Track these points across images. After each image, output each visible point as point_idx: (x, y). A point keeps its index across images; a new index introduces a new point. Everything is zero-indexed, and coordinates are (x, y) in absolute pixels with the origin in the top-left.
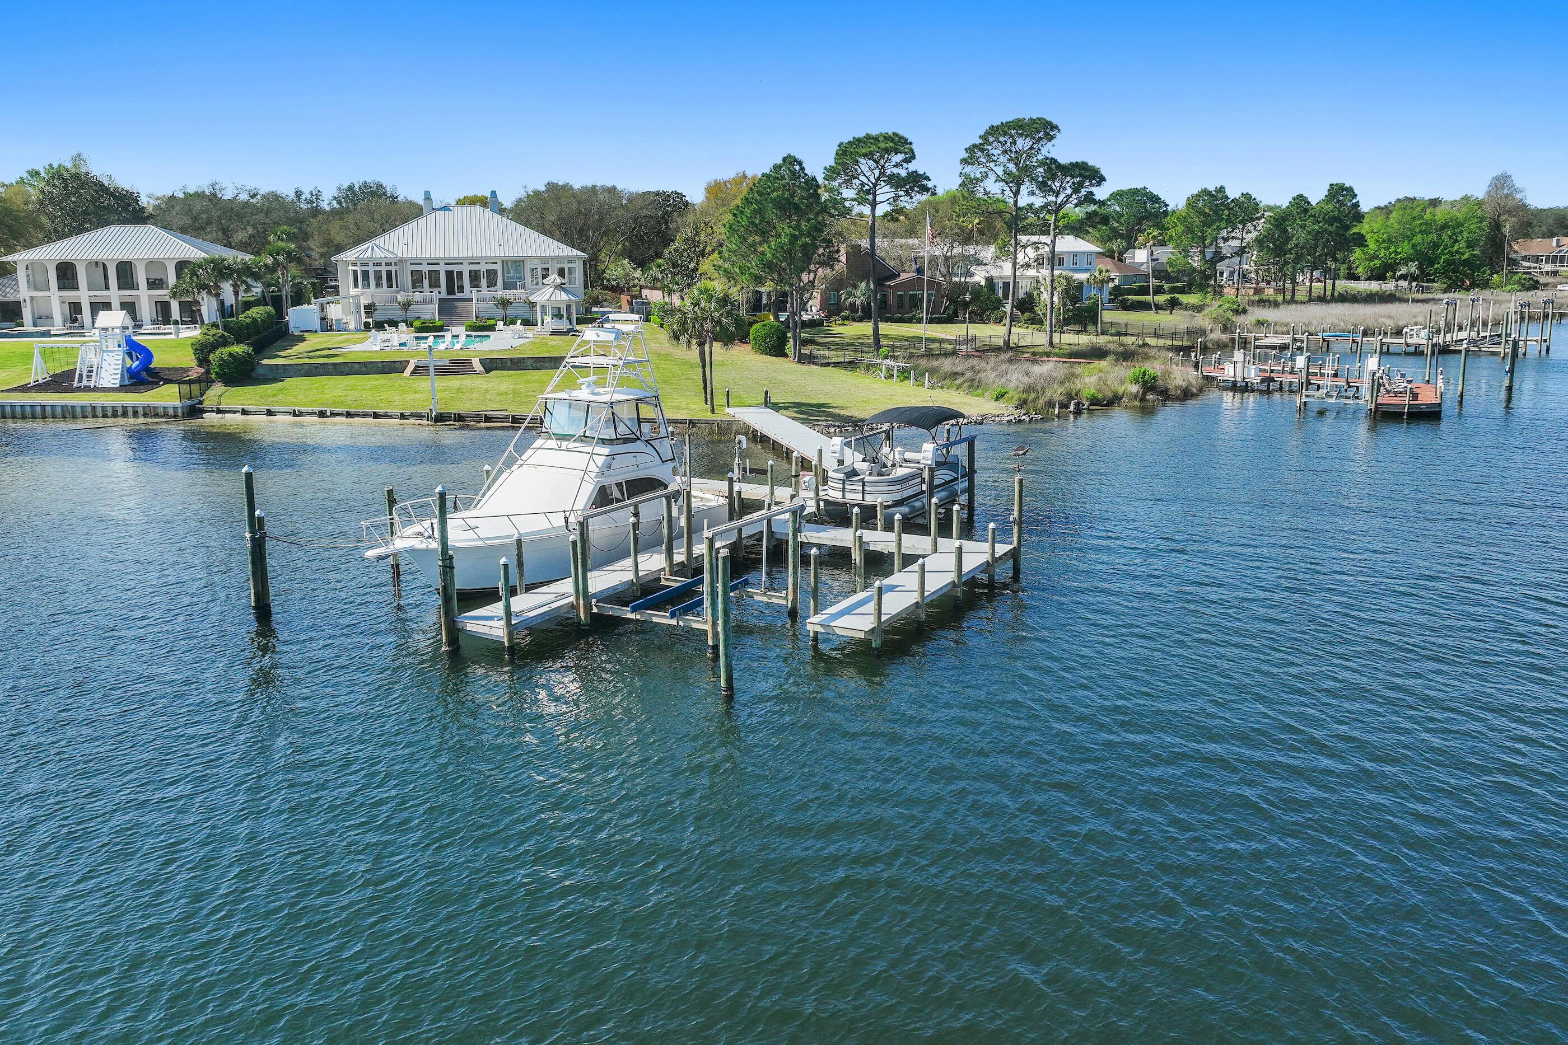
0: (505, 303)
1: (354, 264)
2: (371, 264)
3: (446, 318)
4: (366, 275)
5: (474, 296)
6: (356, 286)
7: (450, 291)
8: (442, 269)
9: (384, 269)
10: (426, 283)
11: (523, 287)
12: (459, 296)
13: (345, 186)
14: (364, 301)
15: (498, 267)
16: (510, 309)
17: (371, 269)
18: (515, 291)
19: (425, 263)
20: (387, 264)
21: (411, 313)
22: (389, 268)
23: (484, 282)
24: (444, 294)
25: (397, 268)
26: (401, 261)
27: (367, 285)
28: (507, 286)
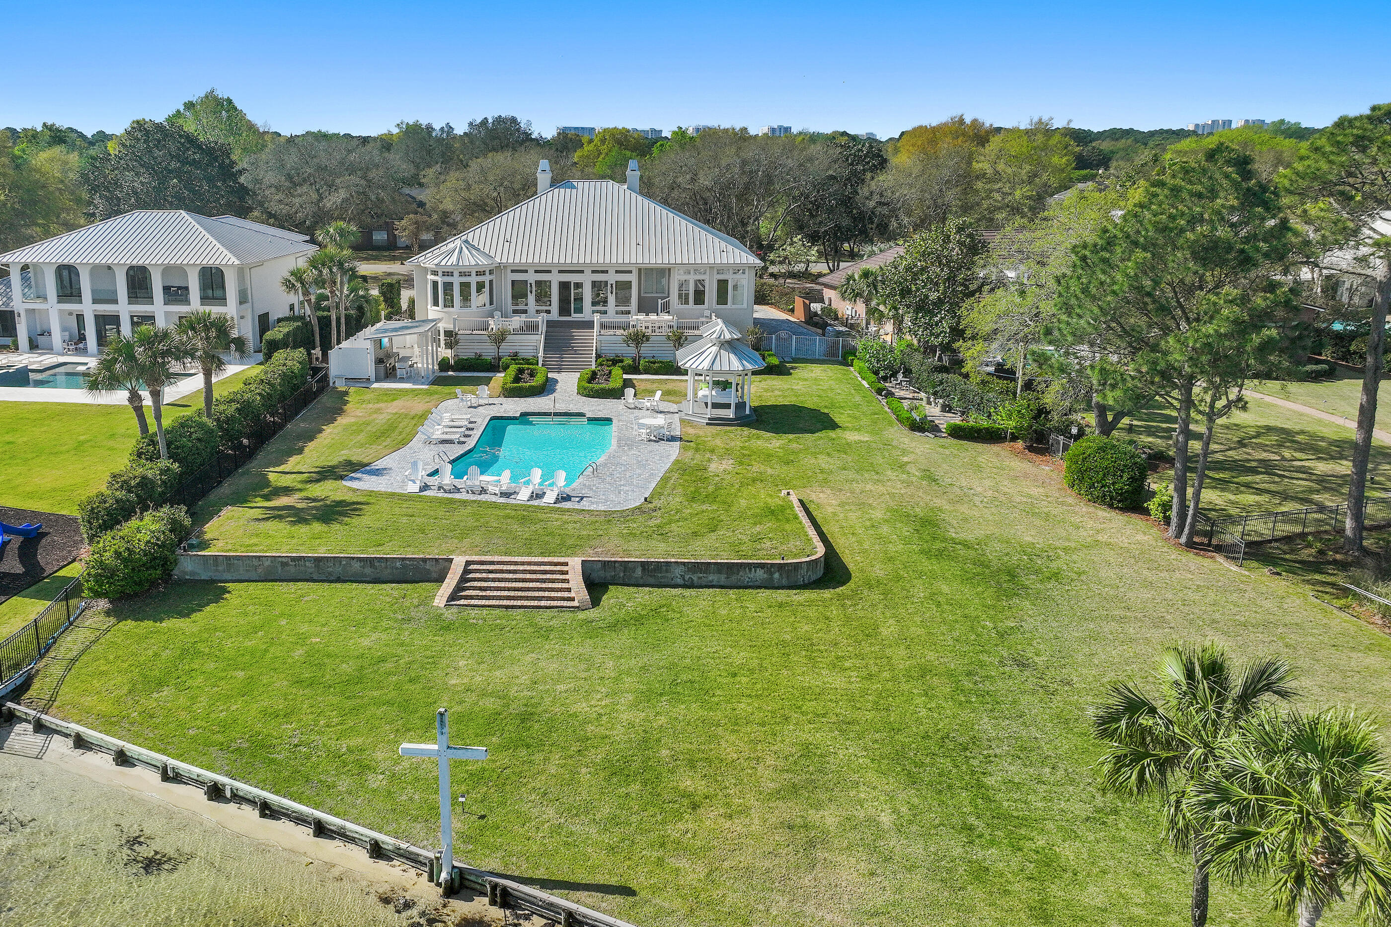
0: (639, 338)
1: (435, 273)
2: (456, 274)
3: (554, 358)
4: (448, 286)
5: (597, 318)
6: (436, 303)
7: (564, 310)
8: (555, 279)
9: (473, 280)
10: (531, 298)
11: (666, 309)
12: (575, 317)
13: (479, 121)
14: (442, 326)
15: (633, 278)
16: (645, 349)
17: (456, 280)
18: (653, 317)
19: (531, 271)
20: (478, 274)
21: (506, 348)
22: (480, 279)
23: (612, 299)
24: (555, 315)
25: (491, 277)
26: (499, 269)
27: (449, 303)
28: (646, 307)
